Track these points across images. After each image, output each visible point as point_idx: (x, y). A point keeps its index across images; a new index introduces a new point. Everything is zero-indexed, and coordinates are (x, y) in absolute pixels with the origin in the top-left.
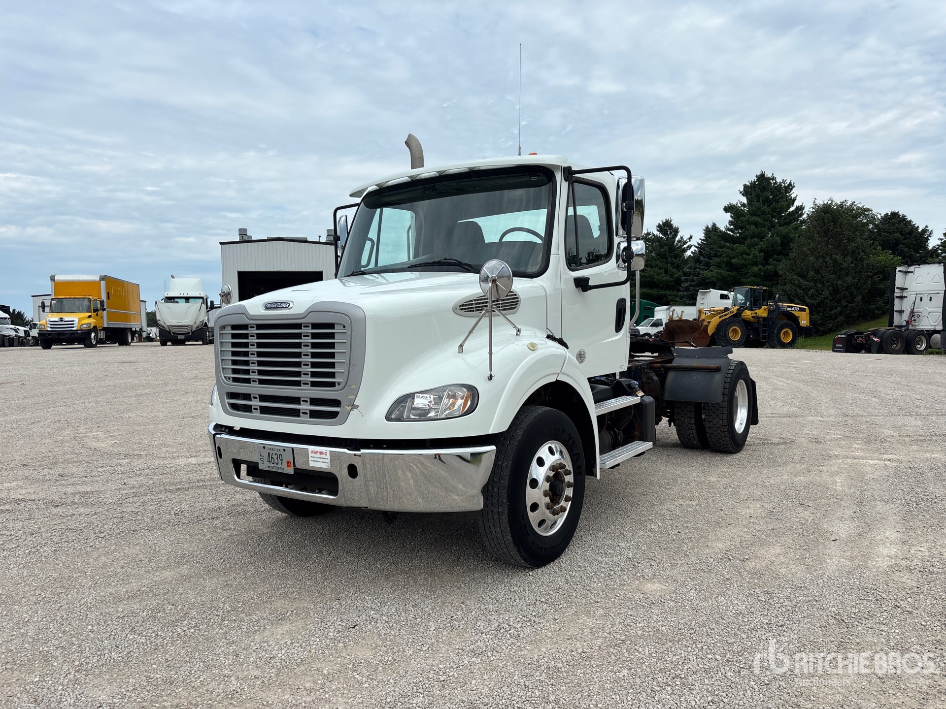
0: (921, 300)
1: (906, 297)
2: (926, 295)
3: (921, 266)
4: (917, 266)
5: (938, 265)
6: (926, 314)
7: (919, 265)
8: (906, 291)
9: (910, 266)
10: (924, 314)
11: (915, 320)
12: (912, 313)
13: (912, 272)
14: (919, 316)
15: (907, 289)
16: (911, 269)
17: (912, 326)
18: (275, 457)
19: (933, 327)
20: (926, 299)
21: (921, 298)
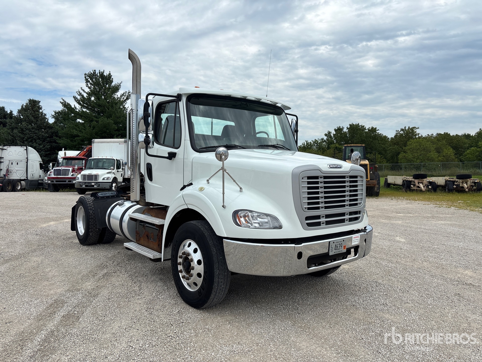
0: (12, 164)
1: (3, 162)
2: (15, 162)
3: (11, 146)
4: (9, 147)
5: (21, 147)
6: (15, 171)
7: (10, 146)
8: (3, 159)
9: (4, 146)
10: (14, 171)
11: (9, 174)
12: (8, 170)
13: (6, 149)
14: (11, 172)
15: (3, 158)
16: (5, 148)
17: (7, 177)
18: (338, 246)
19: (20, 178)
20: (15, 164)
21: (12, 163)
